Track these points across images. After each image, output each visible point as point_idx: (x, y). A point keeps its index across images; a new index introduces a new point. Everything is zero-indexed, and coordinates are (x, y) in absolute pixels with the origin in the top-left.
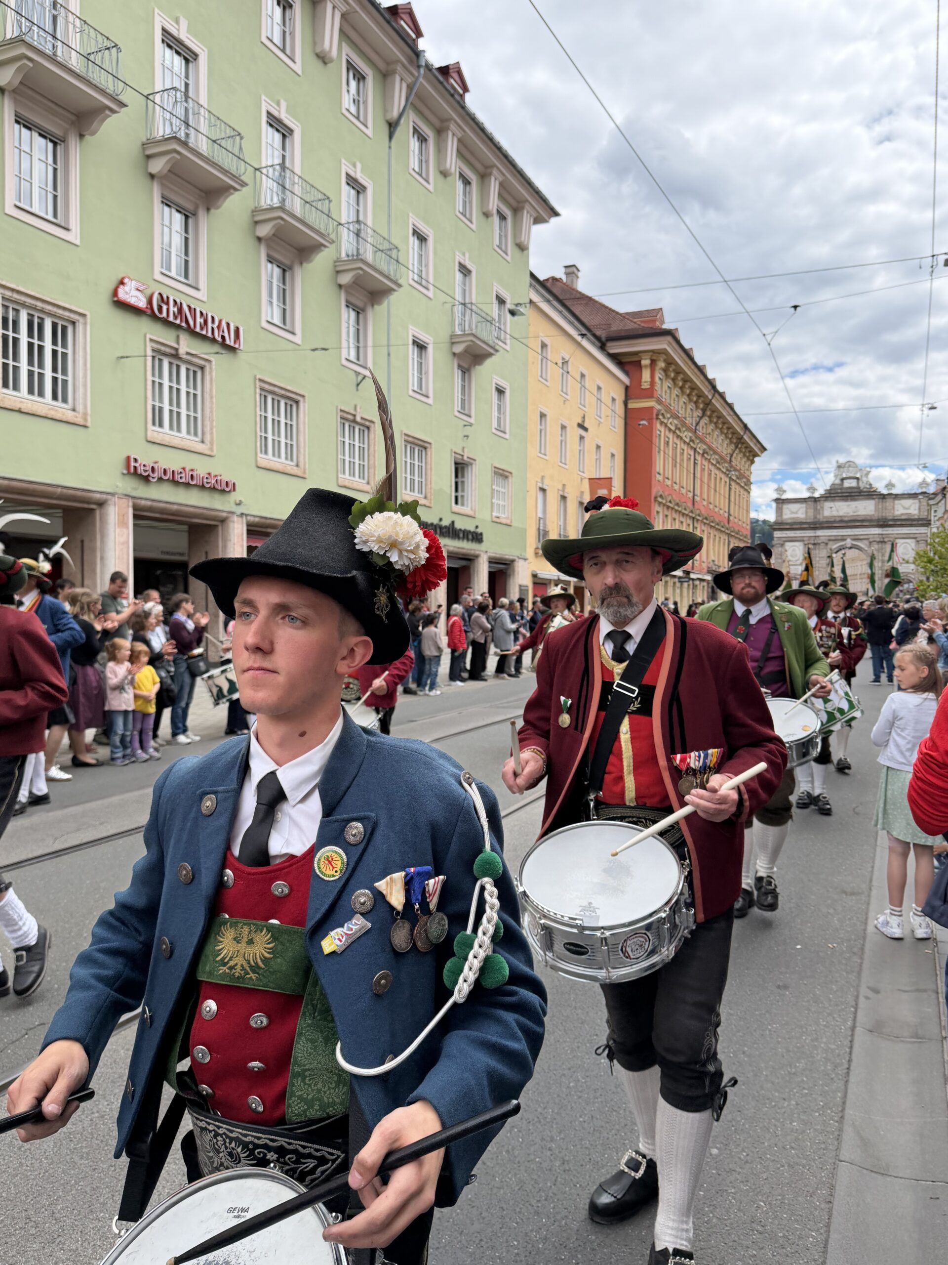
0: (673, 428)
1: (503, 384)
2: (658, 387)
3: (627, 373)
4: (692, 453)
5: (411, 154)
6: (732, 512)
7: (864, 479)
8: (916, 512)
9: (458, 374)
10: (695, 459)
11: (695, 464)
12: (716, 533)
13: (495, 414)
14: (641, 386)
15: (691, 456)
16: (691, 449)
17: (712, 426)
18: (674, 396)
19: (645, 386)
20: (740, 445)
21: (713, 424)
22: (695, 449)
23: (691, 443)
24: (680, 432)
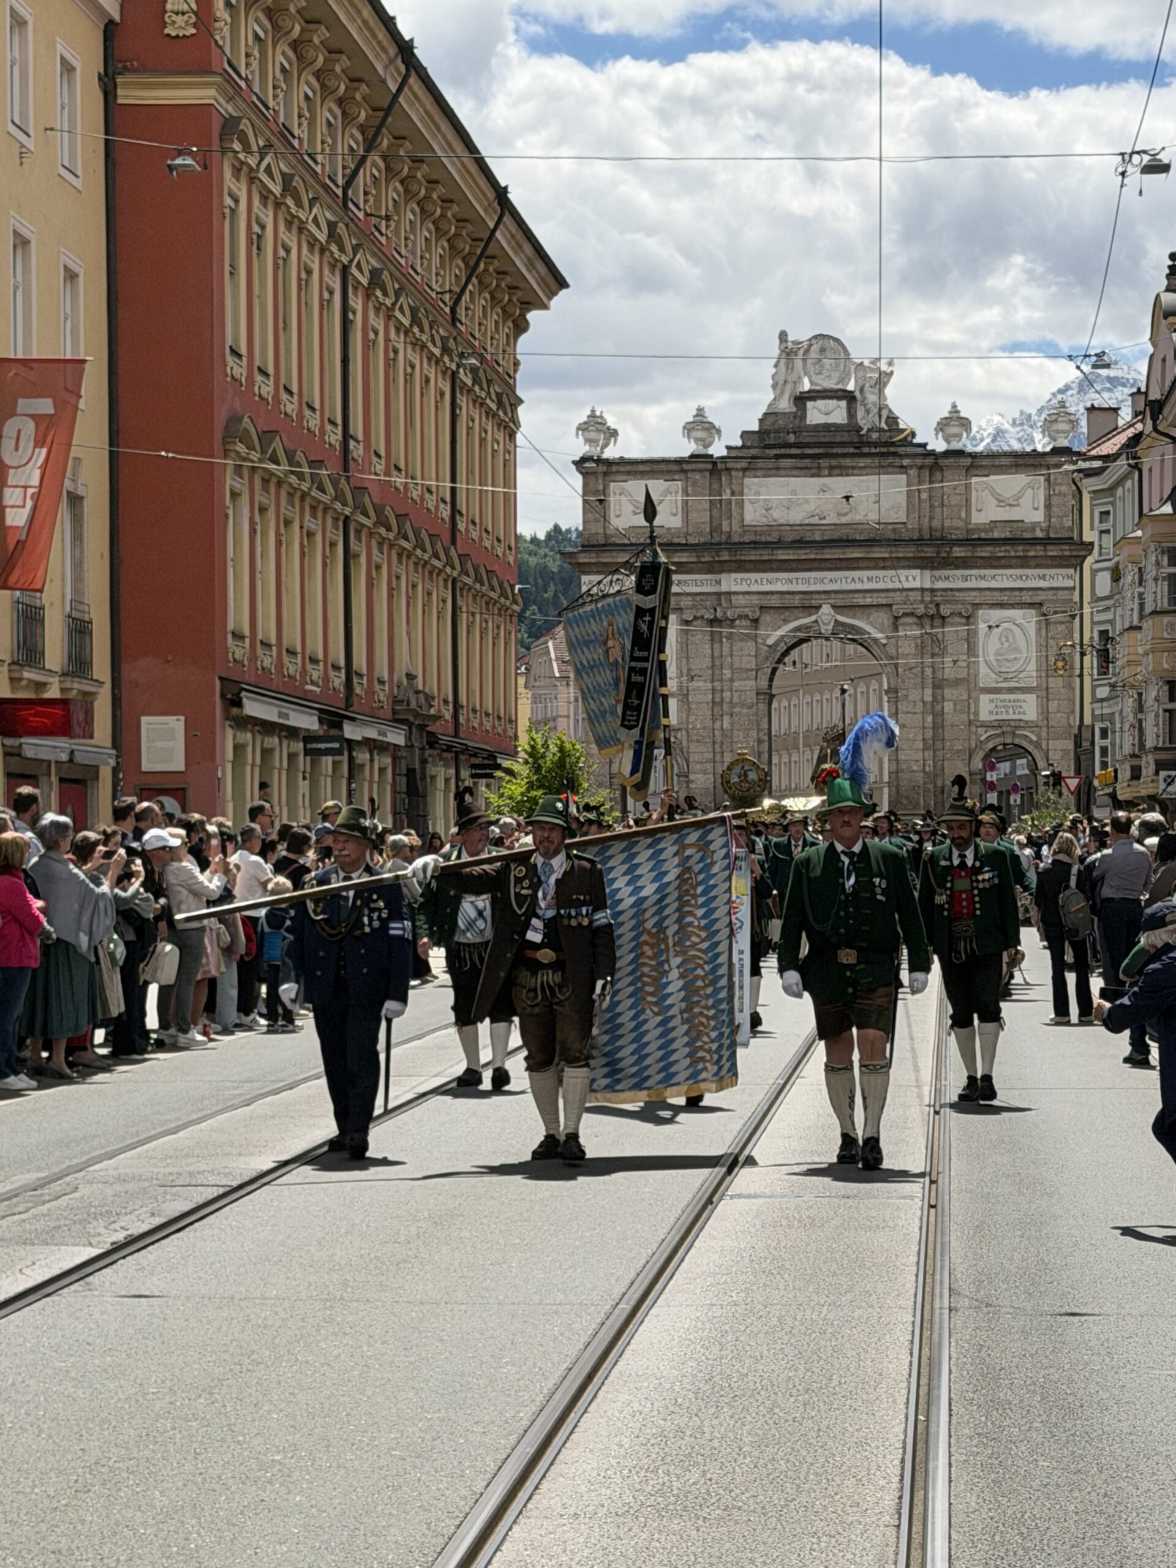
0: (276, 189)
2: (222, 34)
4: (336, 284)
6: (462, 506)
7: (872, 398)
8: (1039, 516)
10: (345, 308)
11: (346, 324)
12: (417, 578)
14: (164, 25)
15: (331, 293)
16: (333, 267)
17: (393, 192)
18: (273, 71)
19: (180, 26)
20: (482, 266)
21: (398, 185)
22: (345, 270)
23: (334, 248)
24: (299, 204)
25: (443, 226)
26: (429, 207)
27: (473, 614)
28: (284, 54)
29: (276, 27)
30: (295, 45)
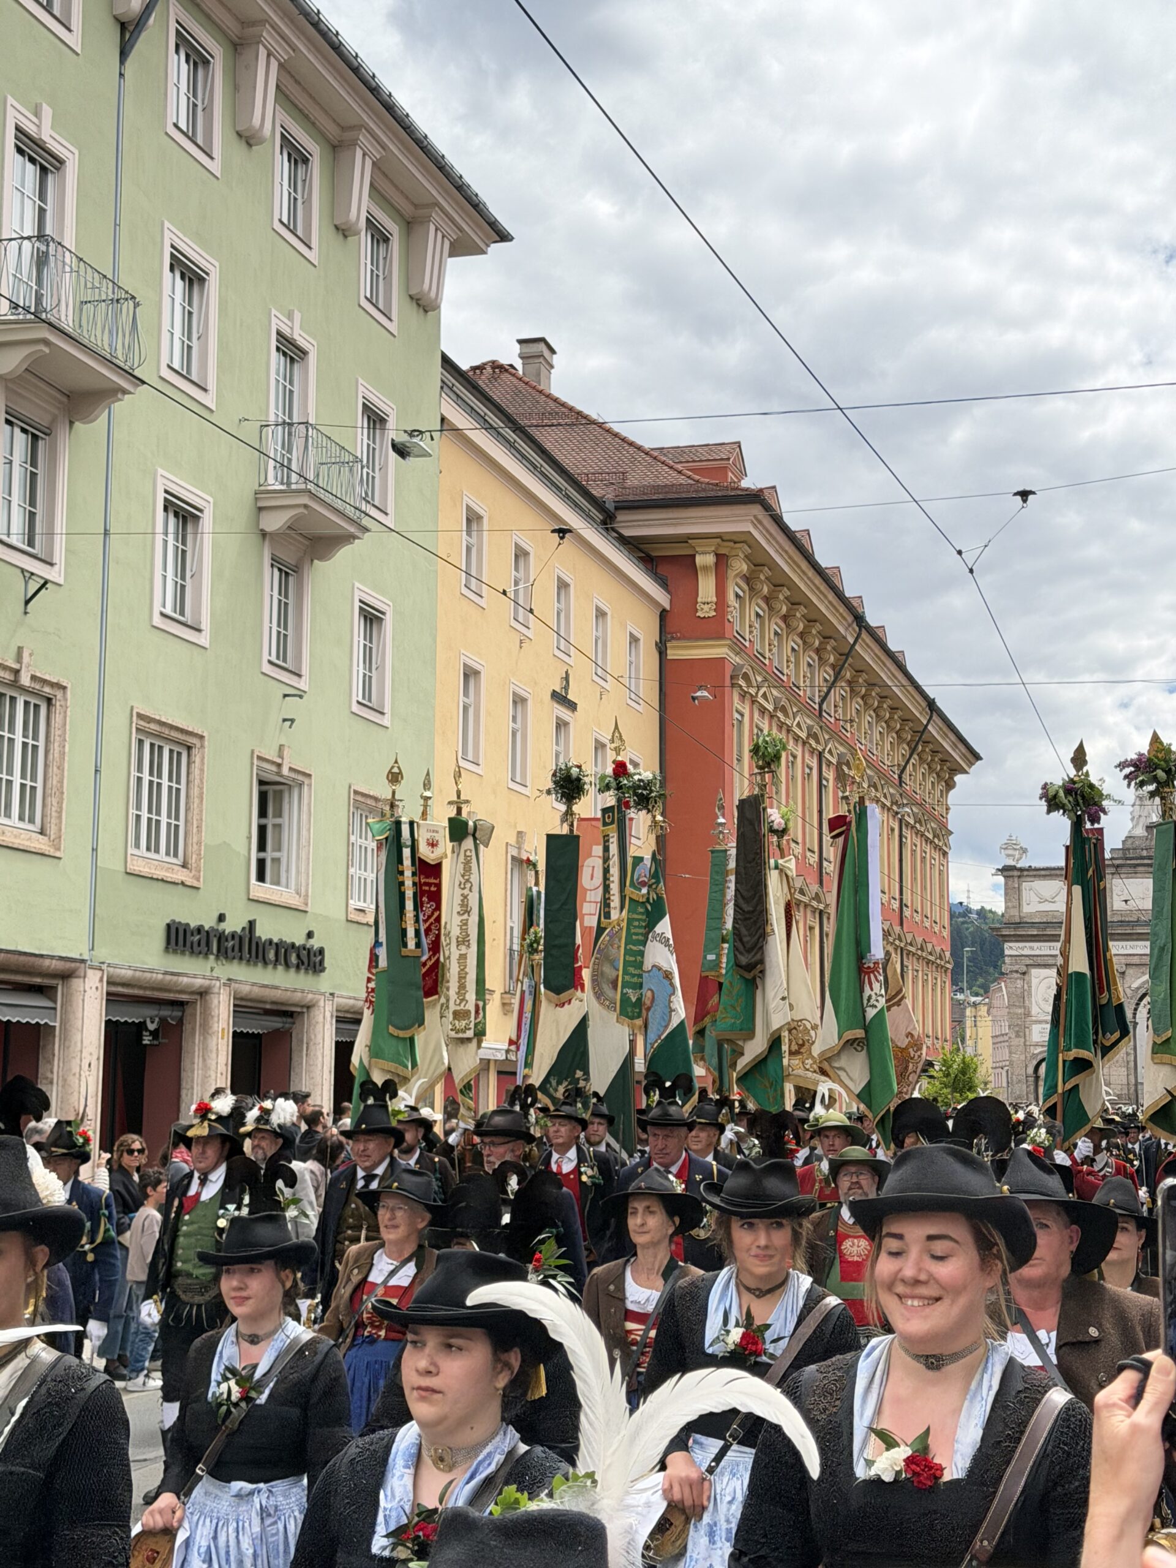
0: (770, 707)
1: (377, 600)
2: (733, 614)
3: (663, 583)
4: (815, 765)
5: (172, 91)
6: (907, 900)
9: (270, 578)
10: (821, 778)
13: (359, 669)
14: (697, 611)
15: (811, 769)
16: (812, 753)
17: (857, 704)
18: (769, 635)
19: (706, 611)
20: (920, 748)
21: (859, 700)
22: (820, 755)
23: (812, 742)
24: (786, 715)
25: (892, 724)
26: (882, 713)
27: (917, 971)
28: (776, 624)
29: (771, 608)
30: (785, 618)
